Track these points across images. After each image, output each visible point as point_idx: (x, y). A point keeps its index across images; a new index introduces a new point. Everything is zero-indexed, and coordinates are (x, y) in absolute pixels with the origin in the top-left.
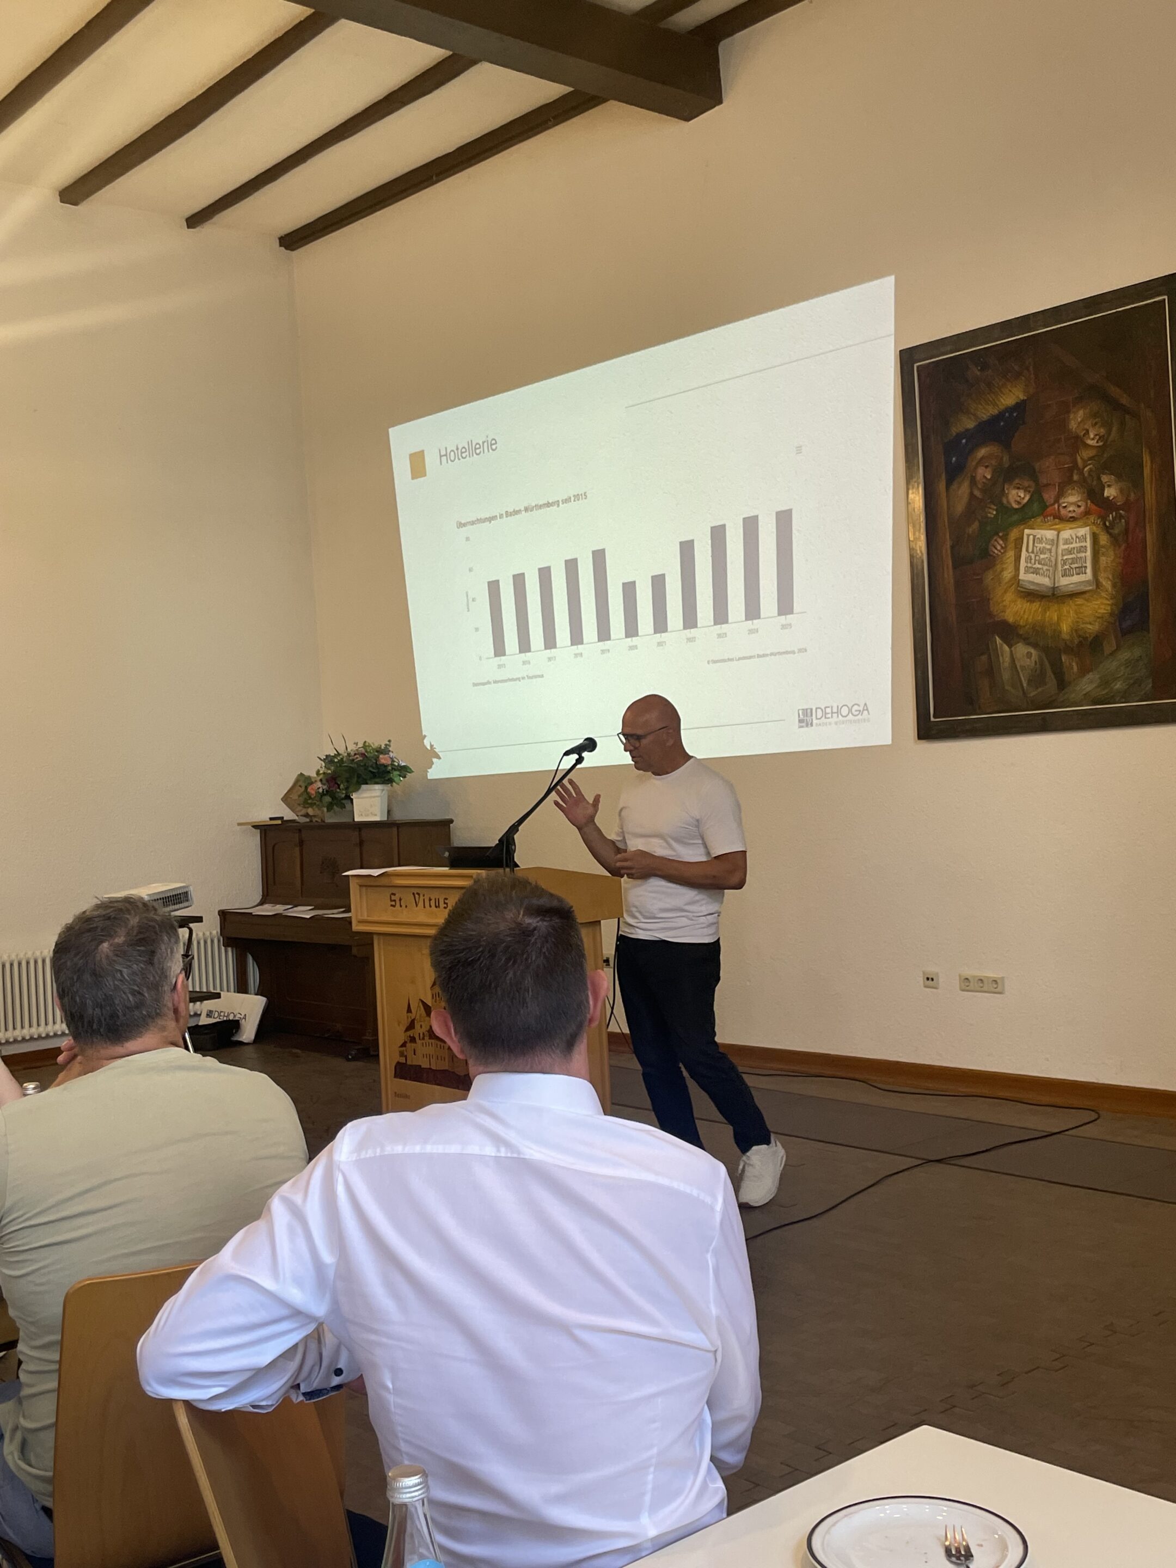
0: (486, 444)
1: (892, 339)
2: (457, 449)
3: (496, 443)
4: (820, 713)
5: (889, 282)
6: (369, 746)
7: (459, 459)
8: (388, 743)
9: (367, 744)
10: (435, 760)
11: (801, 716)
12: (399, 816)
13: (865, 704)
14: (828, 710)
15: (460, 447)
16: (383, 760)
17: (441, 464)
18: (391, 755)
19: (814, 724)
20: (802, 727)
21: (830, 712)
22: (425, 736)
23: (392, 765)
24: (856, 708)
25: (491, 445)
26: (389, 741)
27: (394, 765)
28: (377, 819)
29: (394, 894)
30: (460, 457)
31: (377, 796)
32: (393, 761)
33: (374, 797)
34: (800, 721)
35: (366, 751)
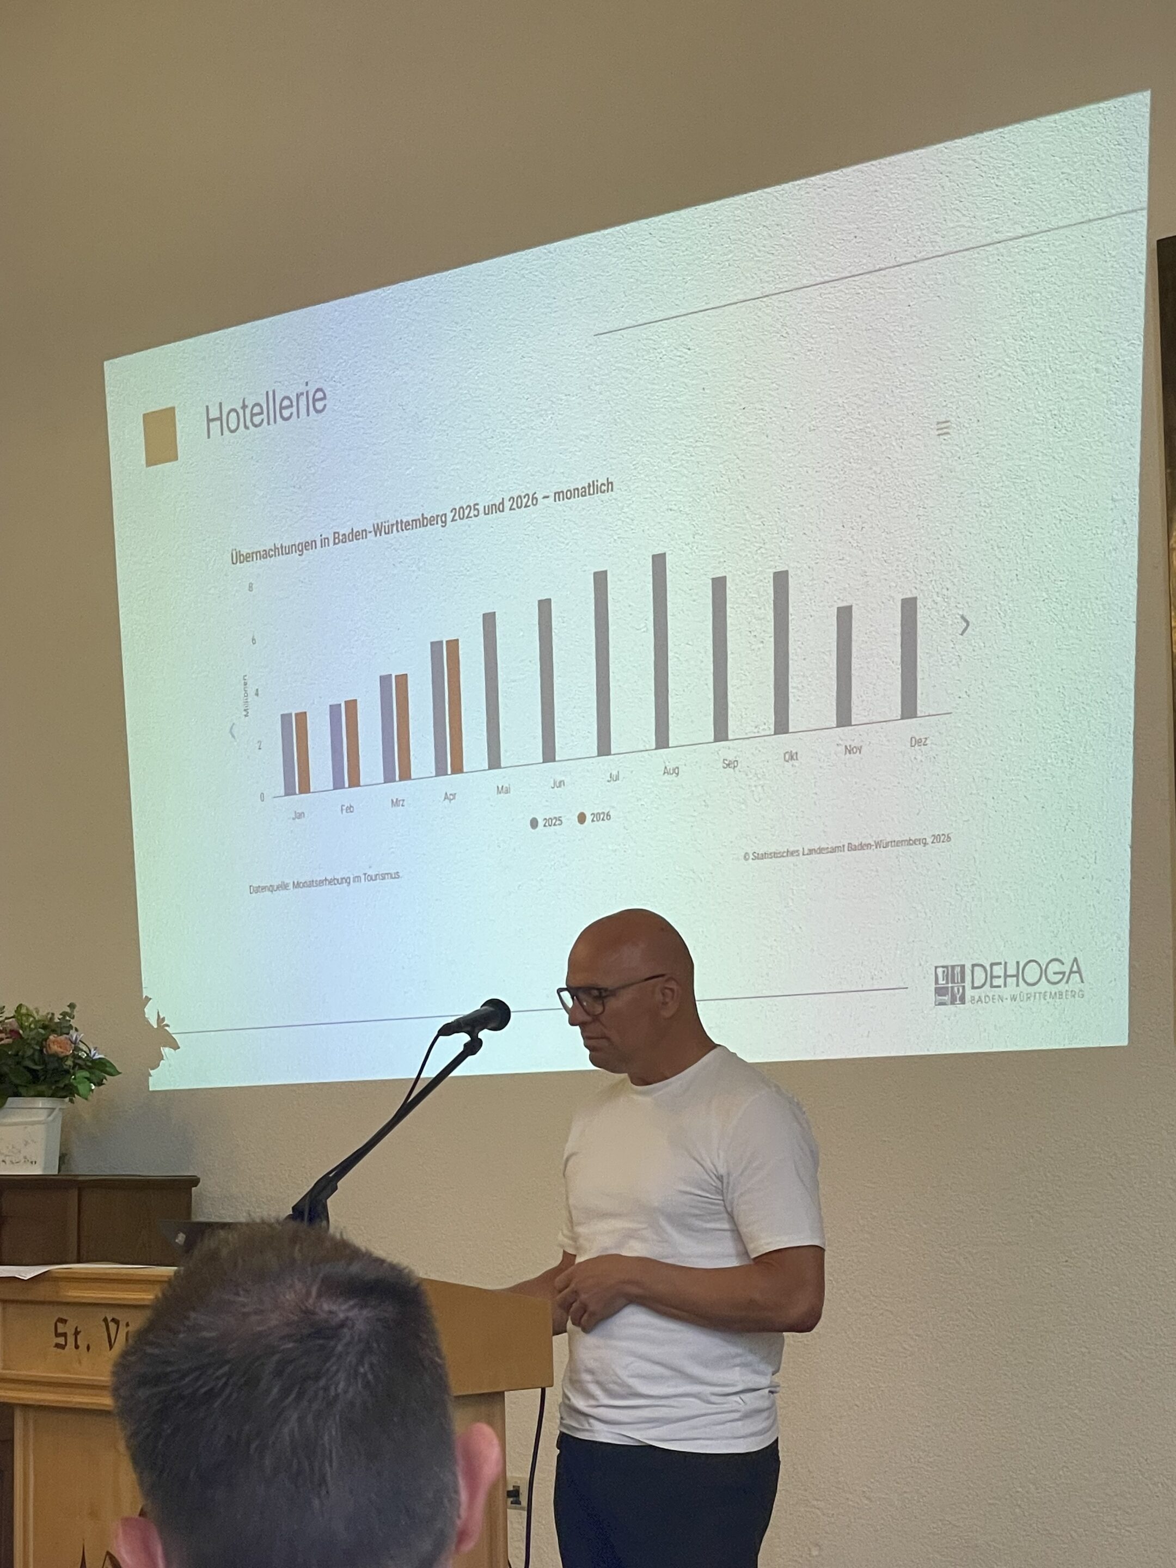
0: (303, 399)
1: (1143, 217)
2: (244, 407)
3: (324, 398)
4: (980, 976)
5: (1140, 103)
6: (29, 1015)
7: (246, 427)
8: (68, 1010)
9: (24, 1011)
10: (166, 1051)
11: (941, 981)
12: (84, 1167)
13: (1075, 960)
14: (998, 970)
15: (250, 403)
16: (56, 1044)
17: (209, 437)
18: (74, 1035)
19: (968, 998)
20: (941, 1004)
21: (1002, 974)
22: (148, 999)
23: (76, 1057)
24: (1055, 967)
25: (315, 400)
26: (72, 1006)
27: (80, 1058)
28: (37, 1171)
29: (64, 1321)
30: (249, 424)
31: (39, 1123)
32: (77, 1049)
33: (33, 1123)
34: (939, 991)
35: (21, 1026)
